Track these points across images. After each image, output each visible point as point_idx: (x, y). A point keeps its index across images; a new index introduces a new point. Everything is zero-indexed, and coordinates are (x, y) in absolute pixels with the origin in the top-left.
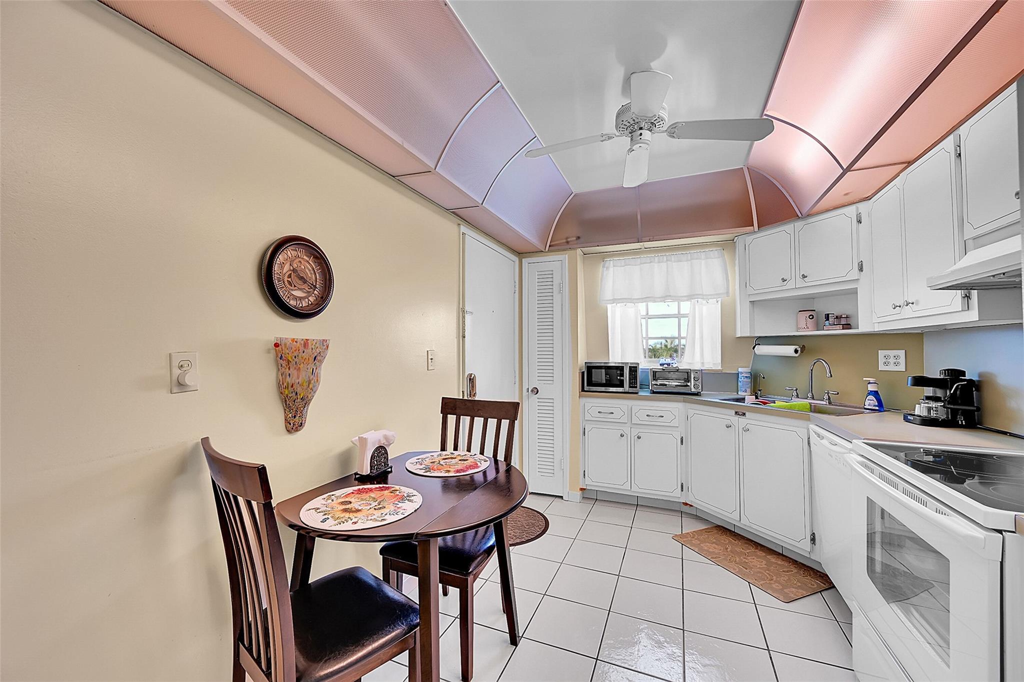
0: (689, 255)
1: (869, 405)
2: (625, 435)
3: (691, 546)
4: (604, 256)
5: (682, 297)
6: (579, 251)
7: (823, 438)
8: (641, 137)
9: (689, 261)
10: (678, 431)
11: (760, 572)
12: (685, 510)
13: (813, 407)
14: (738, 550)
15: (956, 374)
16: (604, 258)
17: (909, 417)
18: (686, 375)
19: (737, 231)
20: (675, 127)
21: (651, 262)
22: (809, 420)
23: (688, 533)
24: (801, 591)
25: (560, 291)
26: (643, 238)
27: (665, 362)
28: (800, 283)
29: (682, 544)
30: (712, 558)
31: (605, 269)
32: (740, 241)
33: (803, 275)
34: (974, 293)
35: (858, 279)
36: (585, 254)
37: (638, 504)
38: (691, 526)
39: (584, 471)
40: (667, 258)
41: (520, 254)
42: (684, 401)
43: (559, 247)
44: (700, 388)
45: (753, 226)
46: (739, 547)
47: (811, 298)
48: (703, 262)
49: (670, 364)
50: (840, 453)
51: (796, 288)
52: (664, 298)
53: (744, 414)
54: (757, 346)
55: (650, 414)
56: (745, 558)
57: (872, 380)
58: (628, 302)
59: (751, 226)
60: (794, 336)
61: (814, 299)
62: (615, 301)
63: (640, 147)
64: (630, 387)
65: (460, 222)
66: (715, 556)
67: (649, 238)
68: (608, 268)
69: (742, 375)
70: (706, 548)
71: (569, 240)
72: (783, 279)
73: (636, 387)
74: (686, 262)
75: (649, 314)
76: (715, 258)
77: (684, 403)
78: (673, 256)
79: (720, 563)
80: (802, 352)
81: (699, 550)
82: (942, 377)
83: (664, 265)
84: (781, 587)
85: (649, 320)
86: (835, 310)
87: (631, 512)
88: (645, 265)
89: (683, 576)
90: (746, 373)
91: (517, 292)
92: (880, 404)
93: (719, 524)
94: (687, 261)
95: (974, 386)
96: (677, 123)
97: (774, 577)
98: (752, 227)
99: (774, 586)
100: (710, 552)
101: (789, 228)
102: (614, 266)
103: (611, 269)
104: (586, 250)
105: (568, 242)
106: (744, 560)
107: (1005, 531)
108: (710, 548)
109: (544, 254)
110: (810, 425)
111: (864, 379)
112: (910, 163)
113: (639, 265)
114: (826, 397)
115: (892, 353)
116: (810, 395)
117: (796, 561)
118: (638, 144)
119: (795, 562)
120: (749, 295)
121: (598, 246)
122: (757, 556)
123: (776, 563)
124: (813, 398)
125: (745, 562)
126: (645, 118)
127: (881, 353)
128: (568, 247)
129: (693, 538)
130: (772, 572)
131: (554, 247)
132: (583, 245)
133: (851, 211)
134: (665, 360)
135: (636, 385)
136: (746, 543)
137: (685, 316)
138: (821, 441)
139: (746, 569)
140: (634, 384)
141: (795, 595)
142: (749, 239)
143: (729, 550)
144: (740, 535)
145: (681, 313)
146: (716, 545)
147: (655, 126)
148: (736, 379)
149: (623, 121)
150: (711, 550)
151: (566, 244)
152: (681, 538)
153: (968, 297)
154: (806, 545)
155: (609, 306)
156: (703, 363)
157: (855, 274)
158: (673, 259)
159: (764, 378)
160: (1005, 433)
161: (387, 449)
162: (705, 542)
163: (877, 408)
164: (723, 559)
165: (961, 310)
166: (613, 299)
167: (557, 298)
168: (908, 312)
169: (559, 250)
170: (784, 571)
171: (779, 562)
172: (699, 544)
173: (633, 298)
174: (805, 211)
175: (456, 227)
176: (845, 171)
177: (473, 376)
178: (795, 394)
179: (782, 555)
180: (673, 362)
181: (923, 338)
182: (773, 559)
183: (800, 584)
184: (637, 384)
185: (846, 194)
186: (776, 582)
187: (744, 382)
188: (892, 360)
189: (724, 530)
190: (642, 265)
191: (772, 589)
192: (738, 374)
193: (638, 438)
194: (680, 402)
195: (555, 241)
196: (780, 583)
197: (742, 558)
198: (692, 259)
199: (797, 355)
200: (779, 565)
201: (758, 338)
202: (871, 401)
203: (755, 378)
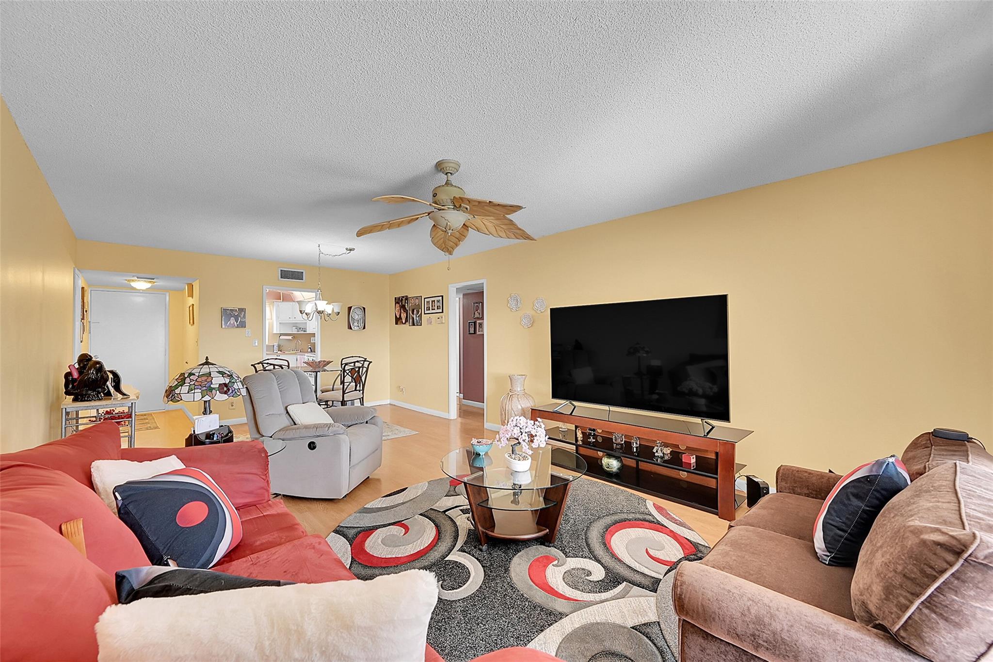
54: (280, 336)
60: (291, 333)
72: (288, 317)
80: (294, 338)
199: (292, 339)
201: (281, 334)
202: (309, 350)
203: (279, 346)
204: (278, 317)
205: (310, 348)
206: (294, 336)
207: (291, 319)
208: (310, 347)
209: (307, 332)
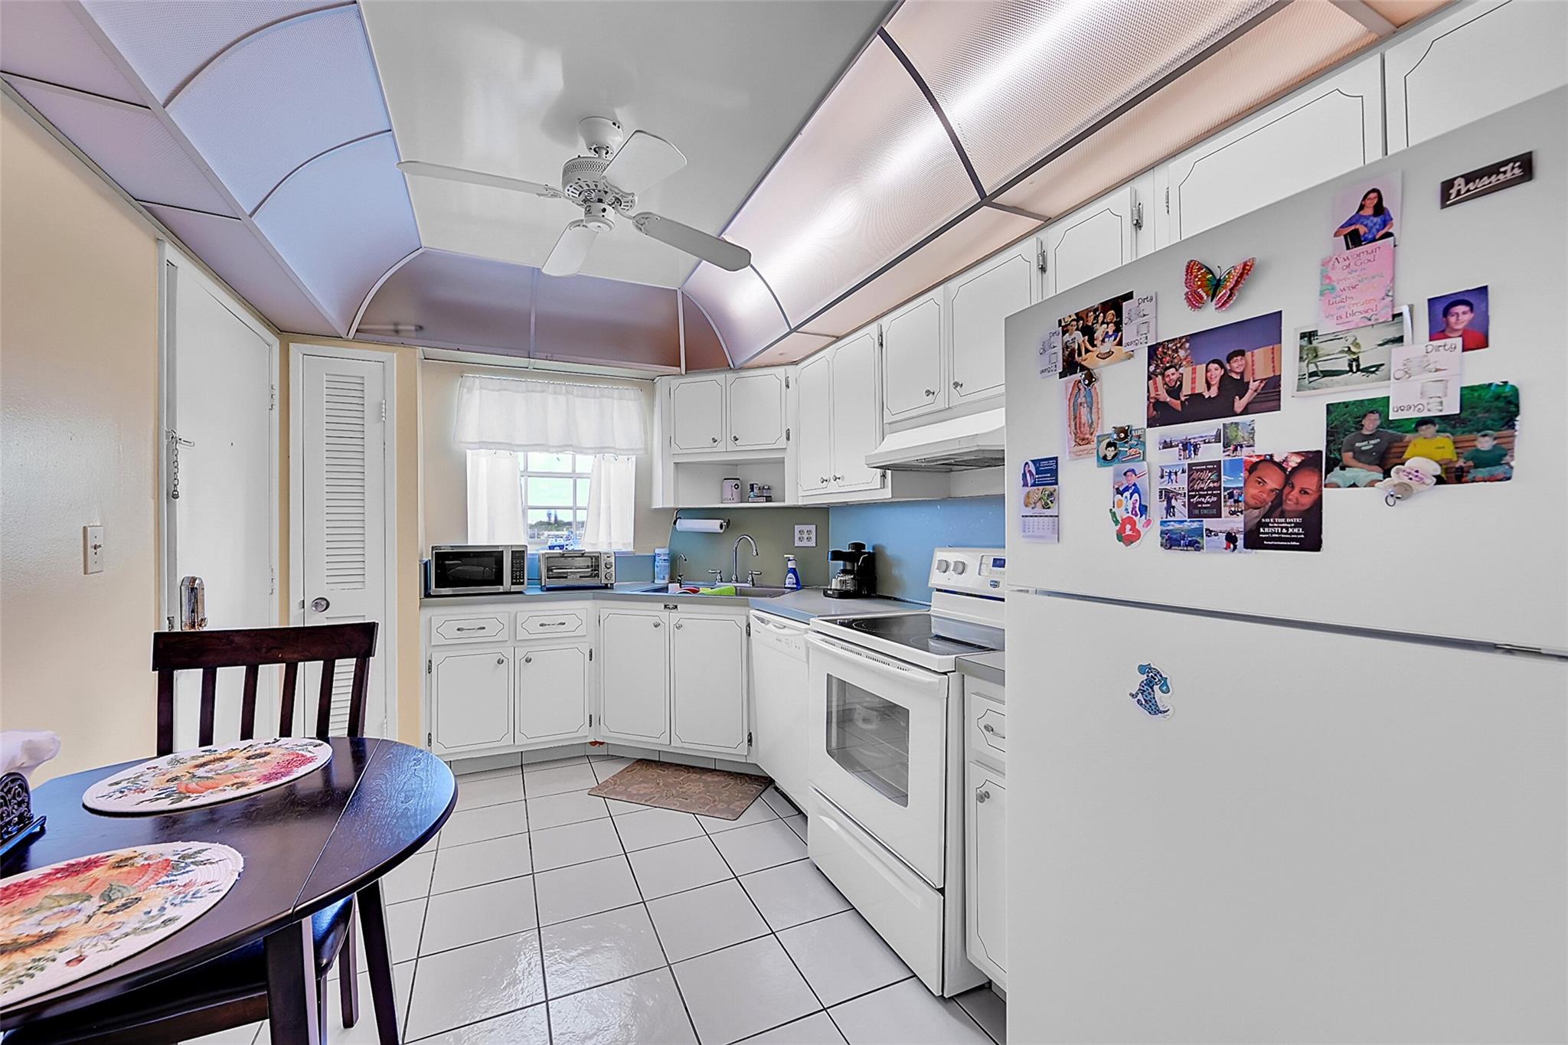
0: (598, 390)
1: (789, 584)
2: (505, 660)
3: (617, 795)
4: (462, 369)
5: (588, 448)
6: (419, 352)
7: (769, 622)
8: (603, 214)
9: (598, 398)
10: (585, 642)
11: (702, 798)
12: (596, 751)
13: (738, 591)
14: (671, 781)
15: (859, 547)
16: (463, 372)
17: (829, 592)
18: (595, 562)
19: (656, 369)
20: (647, 218)
21: (543, 391)
22: (748, 606)
23: (607, 781)
24: (744, 802)
25: (380, 416)
26: (537, 353)
27: (555, 544)
28: (731, 446)
29: (604, 798)
30: (646, 801)
31: (465, 390)
32: (662, 384)
33: (735, 437)
34: (889, 472)
35: (785, 449)
36: (425, 359)
37: (522, 763)
38: (607, 771)
39: (430, 734)
40: (566, 389)
41: (284, 333)
42: (594, 599)
43: (379, 337)
44: (613, 578)
45: (680, 366)
46: (669, 776)
47: (735, 464)
48: (616, 402)
49: (563, 546)
50: (791, 635)
51: (725, 452)
52: (562, 448)
53: (676, 607)
54: (678, 520)
55: (545, 623)
56: (680, 788)
57: (791, 557)
58: (499, 449)
59: (676, 366)
60: (719, 508)
61: (737, 465)
62: (483, 444)
63: (599, 227)
64: (513, 584)
65: (162, 236)
66: (648, 798)
67: (546, 354)
68: (470, 390)
69: (660, 558)
70: (635, 792)
71: (400, 327)
72: (713, 439)
73: (523, 583)
74: (593, 400)
75: (529, 470)
76: (630, 400)
77: (594, 601)
78: (575, 388)
79: (658, 803)
80: (728, 526)
81: (628, 797)
82: (850, 550)
83: (562, 399)
84: (726, 806)
85: (529, 478)
86: (759, 481)
87: (515, 778)
88: (533, 394)
89: (619, 836)
90: (664, 554)
91: (276, 408)
92: (797, 583)
93: (640, 758)
94: (595, 398)
95: (872, 558)
96: (651, 213)
97: (717, 798)
98: (678, 368)
99: (719, 806)
100: (641, 795)
101: (720, 377)
102: (481, 388)
103: (477, 393)
104: (431, 352)
105: (397, 331)
106: (681, 790)
107: (949, 672)
108: (639, 790)
109: (339, 342)
110: (751, 611)
111: (786, 556)
112: (838, 338)
113: (523, 392)
114: (750, 579)
115: (805, 528)
116: (734, 577)
117: (730, 772)
118: (596, 221)
119: (729, 774)
120: (674, 454)
121: (459, 350)
122: (691, 780)
123: (712, 782)
124: (737, 581)
125: (683, 792)
126: (617, 191)
127: (797, 528)
128: (395, 339)
129: (615, 784)
130: (713, 792)
131: (364, 334)
132: (428, 343)
133: (780, 371)
134: (556, 541)
135: (522, 580)
136: (677, 770)
137: (581, 476)
138: (766, 627)
139: (687, 799)
140: (520, 578)
141: (741, 808)
142: (675, 382)
143: (661, 784)
144: (667, 763)
145: (577, 472)
146: (645, 783)
147: (620, 205)
148: (651, 566)
149: (579, 179)
150: (641, 792)
151: (393, 334)
152: (601, 791)
153: (884, 476)
154: (743, 748)
155: (469, 453)
156: (610, 543)
157: (782, 443)
158: (575, 393)
159: (685, 560)
160: (889, 598)
161: (26, 778)
162: (632, 785)
163: (795, 586)
164: (659, 798)
165: (879, 487)
166: (479, 442)
167: (373, 431)
168: (833, 487)
169: (378, 343)
170: (723, 787)
171: (716, 780)
172: (626, 790)
173: (513, 443)
174: (739, 362)
175: (152, 244)
176: (792, 331)
177: (197, 582)
178: (719, 577)
179: (715, 770)
180: (567, 542)
181: (828, 514)
182: (708, 778)
183: (741, 795)
184: (523, 578)
185: (781, 354)
186: (719, 801)
187: (661, 565)
188: (805, 536)
189: (650, 763)
190: (529, 394)
191: (718, 811)
192: (655, 556)
193: (526, 661)
194: (587, 599)
195: (366, 324)
196: (723, 802)
197: (678, 788)
198: (602, 396)
199: (722, 531)
200: (716, 782)
201: (679, 510)
202: (790, 580)
203: (673, 561)
204: (669, 441)
205: (793, 571)
206: (729, 518)
207: (721, 447)
208: (791, 565)
209: (786, 504)
